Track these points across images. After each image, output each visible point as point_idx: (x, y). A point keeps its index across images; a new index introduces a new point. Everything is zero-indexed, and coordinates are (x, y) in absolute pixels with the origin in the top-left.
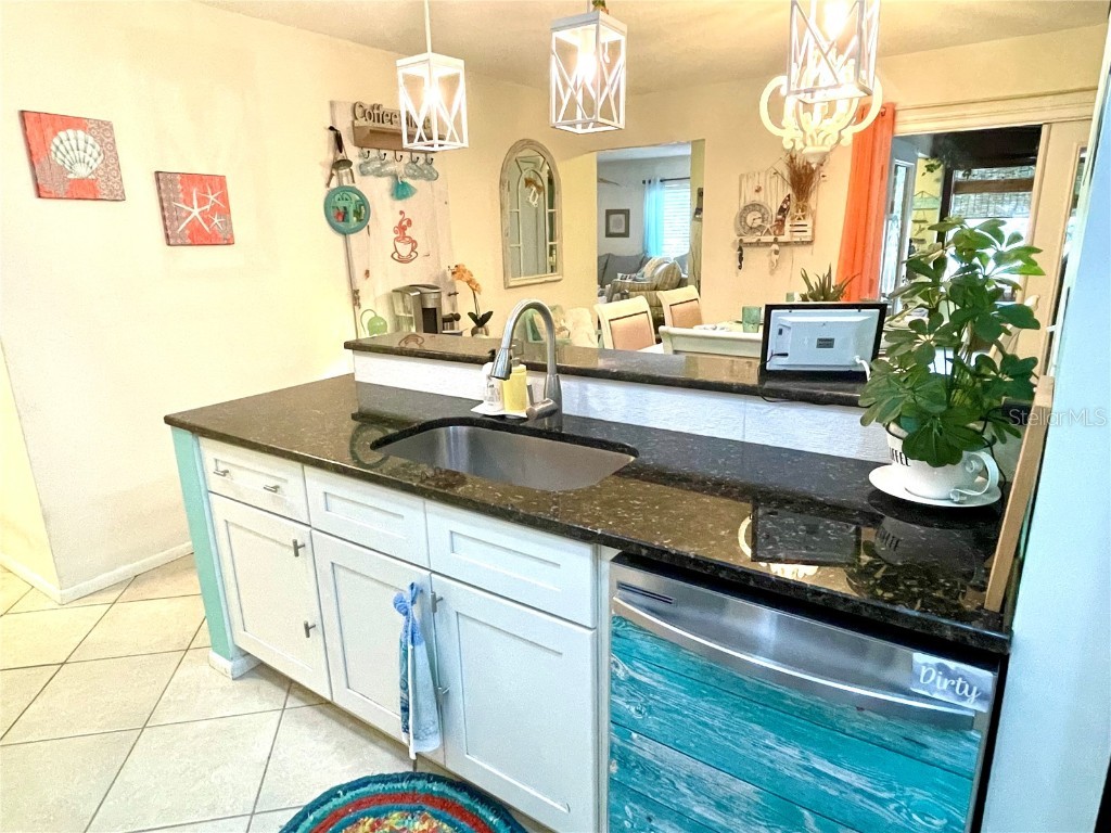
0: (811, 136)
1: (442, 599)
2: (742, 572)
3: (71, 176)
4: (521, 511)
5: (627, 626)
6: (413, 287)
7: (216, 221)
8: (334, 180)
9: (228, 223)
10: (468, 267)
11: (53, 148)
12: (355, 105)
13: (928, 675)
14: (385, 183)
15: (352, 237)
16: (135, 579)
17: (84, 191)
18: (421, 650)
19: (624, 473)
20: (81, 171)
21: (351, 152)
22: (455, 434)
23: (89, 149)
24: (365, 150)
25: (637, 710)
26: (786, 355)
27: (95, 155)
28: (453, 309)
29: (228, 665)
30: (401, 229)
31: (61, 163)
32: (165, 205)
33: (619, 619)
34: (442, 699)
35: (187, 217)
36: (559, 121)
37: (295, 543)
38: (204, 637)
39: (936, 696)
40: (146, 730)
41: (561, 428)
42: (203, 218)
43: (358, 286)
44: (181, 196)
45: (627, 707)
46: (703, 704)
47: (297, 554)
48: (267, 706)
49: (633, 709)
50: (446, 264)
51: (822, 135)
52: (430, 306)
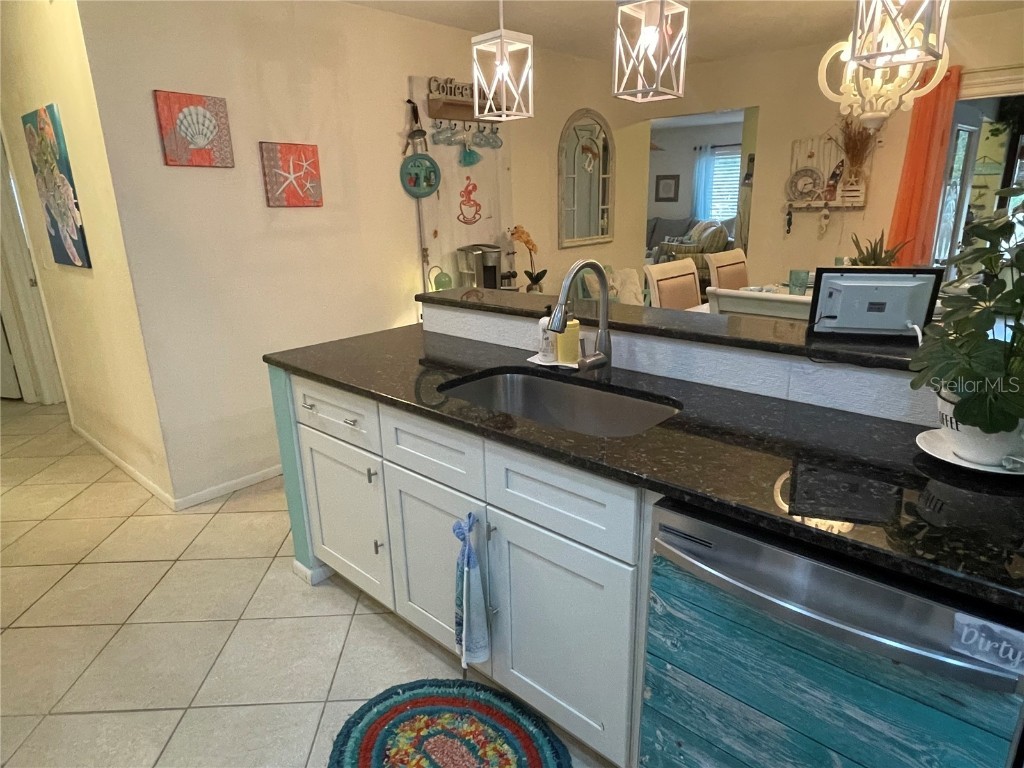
0: (870, 102)
1: (495, 529)
2: (782, 523)
3: (192, 147)
4: (573, 454)
5: (666, 565)
6: (476, 247)
7: (308, 185)
8: (410, 147)
9: (318, 187)
10: (526, 229)
11: (178, 122)
12: (430, 79)
13: (970, 635)
14: (455, 150)
15: (424, 200)
16: (234, 494)
17: (202, 159)
18: (476, 572)
19: (670, 424)
20: (201, 142)
21: (426, 122)
22: (512, 382)
23: (207, 122)
24: (438, 121)
25: (673, 644)
26: (835, 317)
27: (211, 128)
28: (511, 268)
29: (309, 572)
30: (467, 193)
31: (184, 135)
32: (267, 171)
33: (660, 559)
34: (492, 617)
35: (284, 182)
36: (621, 90)
37: (369, 470)
38: (289, 548)
39: (977, 657)
40: (241, 622)
41: (609, 379)
42: (297, 182)
43: (427, 245)
44: (280, 163)
45: (664, 640)
46: (736, 643)
47: (370, 481)
48: (337, 611)
49: (669, 643)
50: (506, 226)
51: (881, 101)
52: (490, 264)
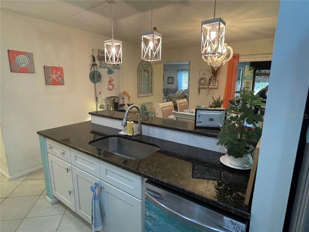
0: (215, 63)
1: (103, 188)
2: (179, 188)
3: (21, 67)
4: (123, 165)
5: (149, 201)
6: (112, 97)
7: (60, 79)
8: (92, 69)
9: (63, 79)
10: (127, 92)
11: (16, 59)
12: (99, 50)
13: (228, 224)
14: (106, 70)
15: (97, 84)
16: (31, 174)
17: (24, 70)
18: (97, 202)
20: (24, 65)
21: (97, 62)
22: (114, 139)
23: (26, 60)
24: (101, 62)
25: (152, 225)
26: (201, 122)
27: (28, 61)
28: (123, 103)
29: (50, 200)
30: (110, 82)
31: (18, 63)
32: (46, 75)
33: (147, 198)
34: (103, 216)
35: (52, 78)
36: (144, 58)
37: (67, 169)
38: (45, 192)
39: (230, 230)
40: (25, 219)
41: (142, 139)
42: (56, 78)
43: (98, 96)
44: (51, 72)
45: (149, 224)
46: (168, 225)
47: (68, 172)
48: (59, 213)
49: (151, 225)
50: (122, 91)
51: (218, 62)
52: (116, 102)
